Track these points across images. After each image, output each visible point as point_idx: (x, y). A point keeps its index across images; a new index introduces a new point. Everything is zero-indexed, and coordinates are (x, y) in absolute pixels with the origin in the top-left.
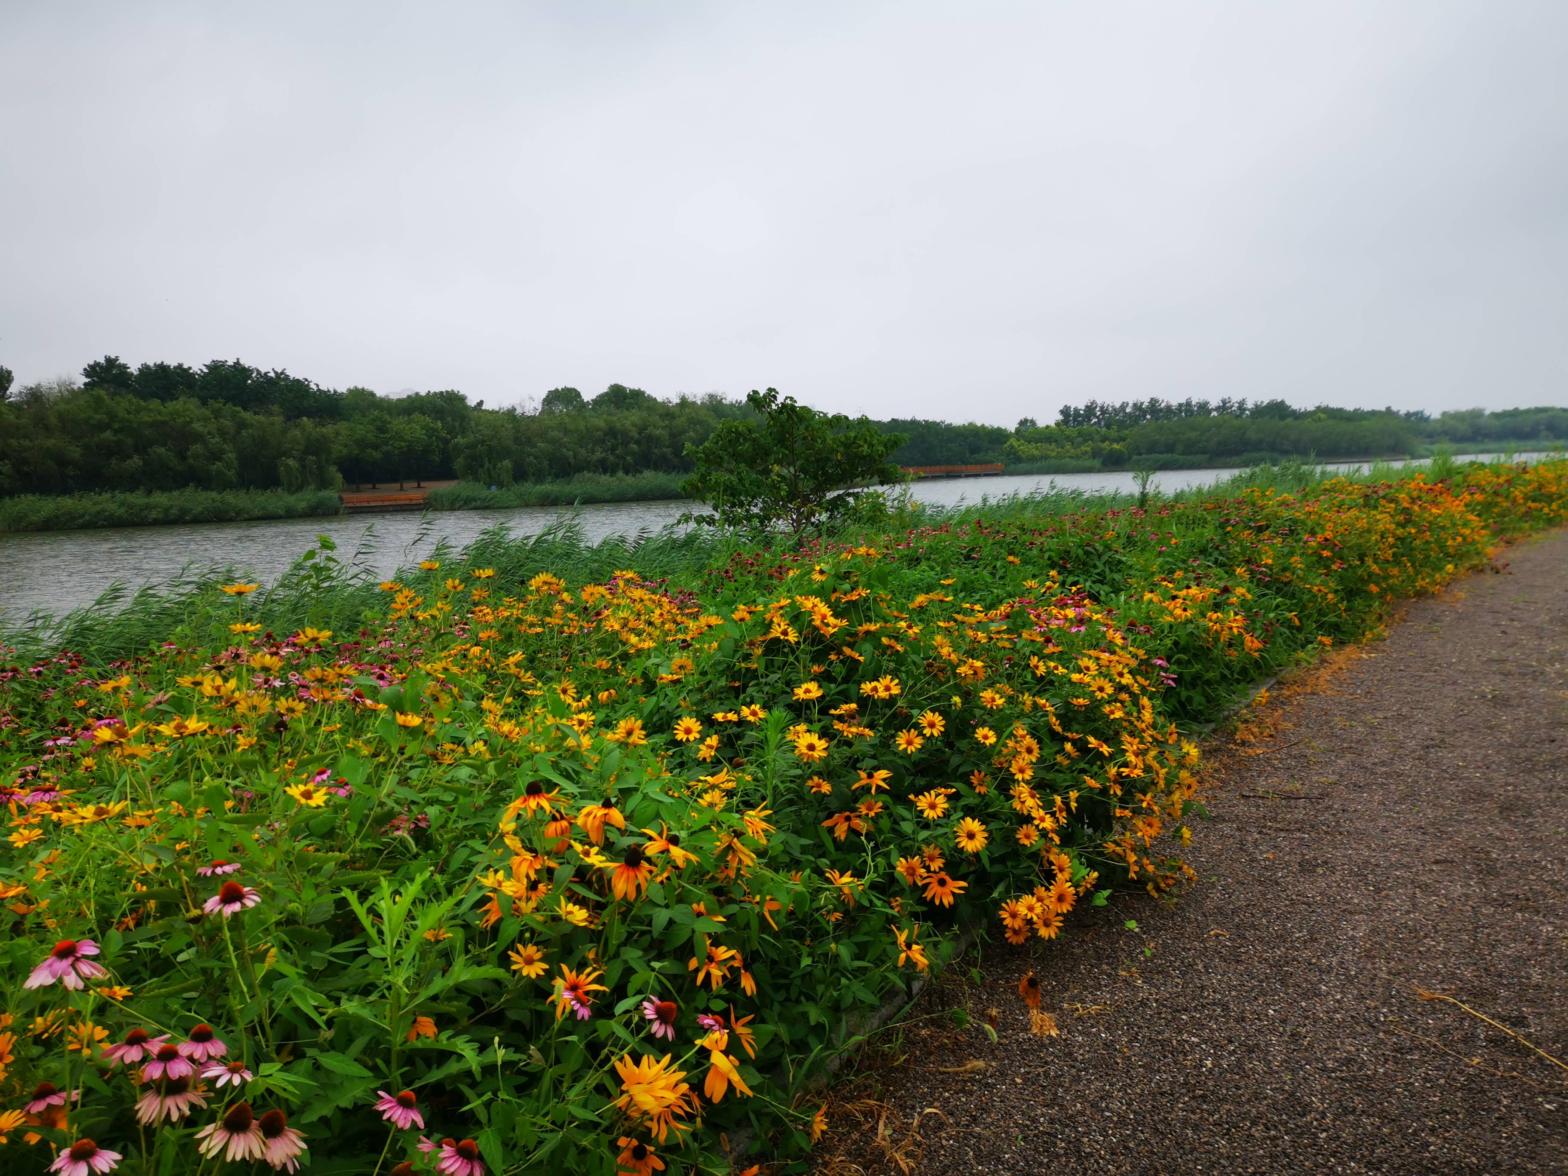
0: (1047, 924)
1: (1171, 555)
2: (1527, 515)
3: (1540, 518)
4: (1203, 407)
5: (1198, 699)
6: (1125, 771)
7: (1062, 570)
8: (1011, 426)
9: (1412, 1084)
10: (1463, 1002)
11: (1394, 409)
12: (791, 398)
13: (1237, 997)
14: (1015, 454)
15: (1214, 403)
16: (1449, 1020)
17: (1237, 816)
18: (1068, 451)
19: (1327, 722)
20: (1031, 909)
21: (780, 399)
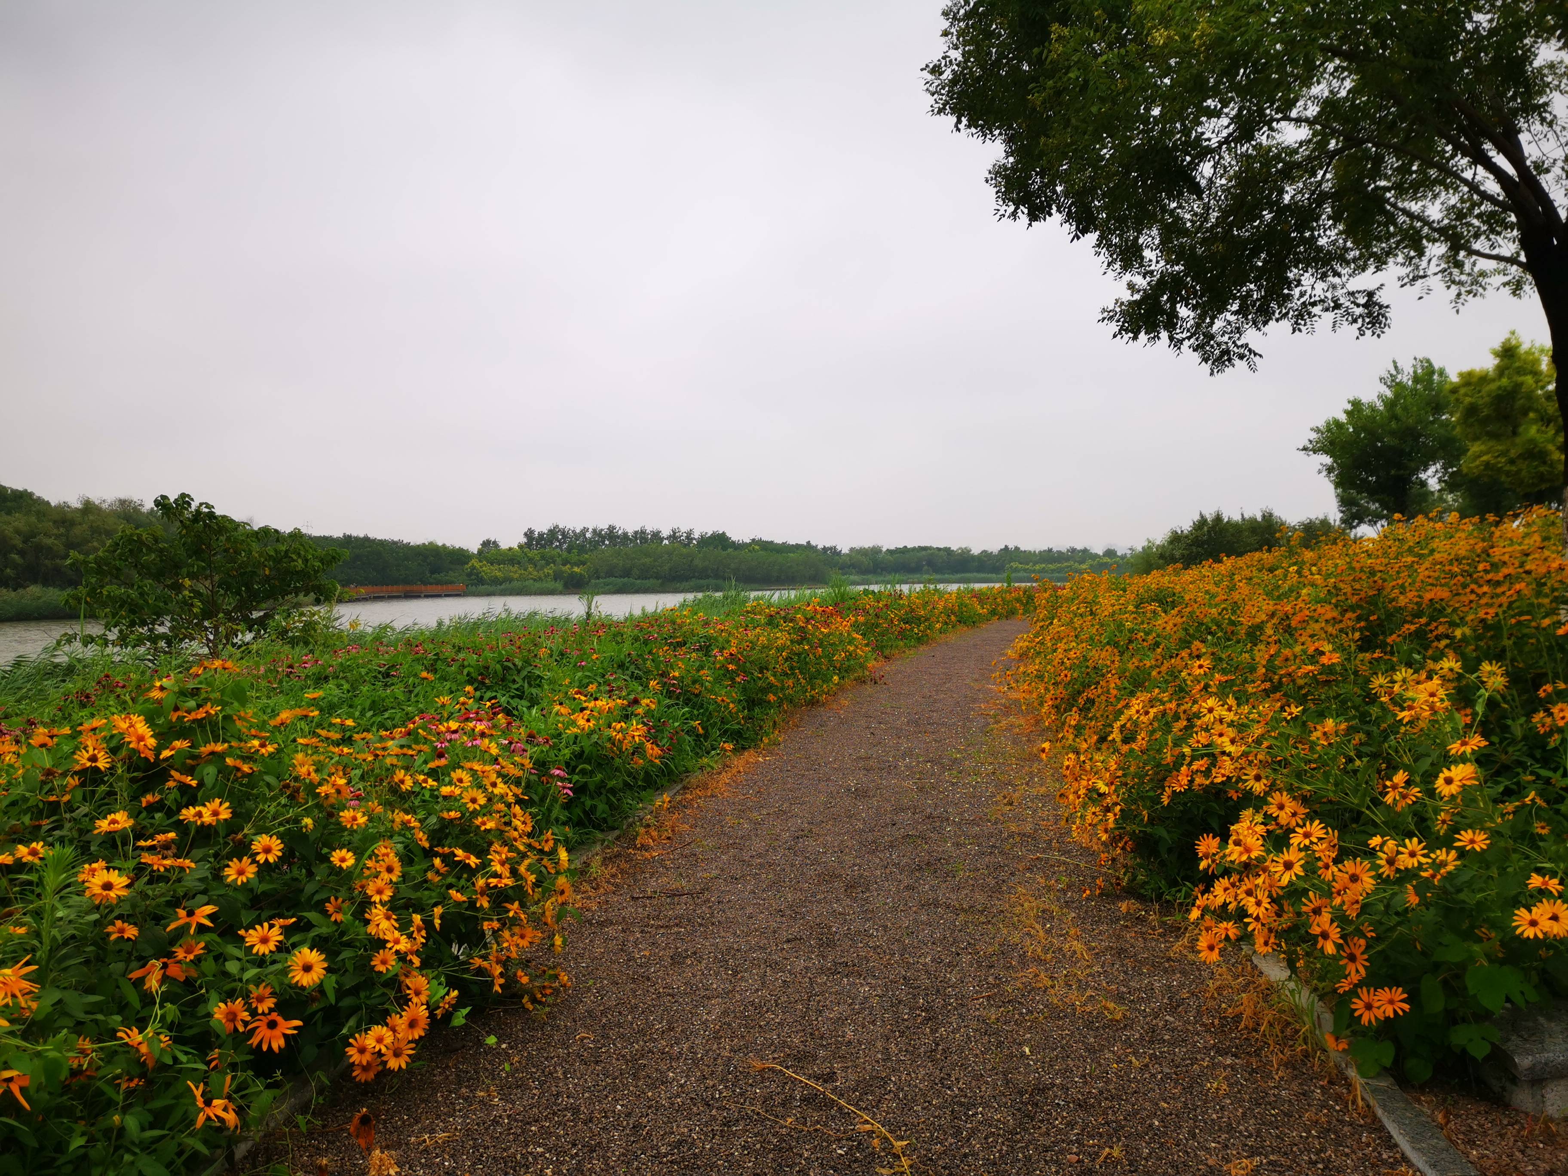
0: (397, 1054)
1: (591, 670)
2: (902, 635)
3: (912, 637)
4: (656, 535)
5: (602, 807)
6: (493, 881)
7: (480, 685)
8: (474, 547)
9: (732, 1154)
10: (787, 1068)
11: (813, 543)
12: (208, 506)
13: (589, 1098)
14: (477, 574)
15: (666, 532)
16: (773, 1086)
17: (624, 918)
18: (530, 573)
19: (720, 822)
20: (380, 1040)
21: (194, 506)
